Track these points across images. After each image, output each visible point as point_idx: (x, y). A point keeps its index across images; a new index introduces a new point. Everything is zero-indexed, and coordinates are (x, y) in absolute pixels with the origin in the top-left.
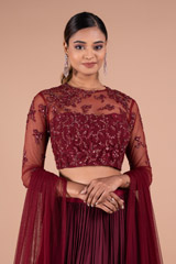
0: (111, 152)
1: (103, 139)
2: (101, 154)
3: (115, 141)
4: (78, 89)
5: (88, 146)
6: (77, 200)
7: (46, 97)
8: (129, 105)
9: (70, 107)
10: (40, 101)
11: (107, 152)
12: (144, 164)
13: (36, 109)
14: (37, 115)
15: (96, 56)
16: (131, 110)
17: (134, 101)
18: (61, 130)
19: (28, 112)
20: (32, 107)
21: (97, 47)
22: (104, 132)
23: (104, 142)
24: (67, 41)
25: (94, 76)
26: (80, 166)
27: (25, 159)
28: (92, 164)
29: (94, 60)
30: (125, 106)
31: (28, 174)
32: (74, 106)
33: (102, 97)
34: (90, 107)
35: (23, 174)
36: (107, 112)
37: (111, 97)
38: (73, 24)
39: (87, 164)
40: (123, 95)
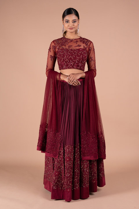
0: (78, 63)
1: (75, 58)
2: (74, 64)
3: (80, 59)
4: (68, 39)
5: (69, 61)
6: (64, 81)
7: (55, 42)
8: (89, 44)
9: (64, 46)
10: (53, 44)
11: (76, 63)
12: (93, 68)
13: (51, 47)
14: (51, 49)
15: (74, 25)
16: (89, 46)
17: (91, 42)
18: (59, 55)
19: (49, 48)
20: (50, 47)
21: (74, 21)
22: (75, 56)
23: (75, 60)
24: (63, 19)
25: (74, 33)
26: (66, 69)
27: (47, 66)
28: (70, 68)
29: (73, 27)
30: (87, 45)
31: (48, 72)
32: (65, 46)
33: (77, 41)
34: (71, 46)
35: (46, 72)
36: (78, 48)
37: (81, 41)
38: (66, 12)
39: (69, 68)
40: (87, 40)
